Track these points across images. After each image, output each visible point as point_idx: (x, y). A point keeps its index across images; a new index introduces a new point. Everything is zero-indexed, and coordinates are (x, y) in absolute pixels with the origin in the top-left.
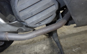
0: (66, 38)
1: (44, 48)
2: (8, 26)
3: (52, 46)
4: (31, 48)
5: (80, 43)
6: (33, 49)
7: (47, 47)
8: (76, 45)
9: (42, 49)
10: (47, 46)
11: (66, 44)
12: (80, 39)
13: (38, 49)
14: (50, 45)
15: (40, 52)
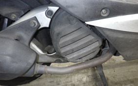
0: (116, 69)
1: (85, 79)
2: (46, 56)
3: (95, 78)
4: (68, 77)
5: (135, 77)
6: (69, 79)
7: (88, 78)
8: (128, 80)
9: (81, 81)
10: (88, 76)
11: (114, 77)
12: (135, 72)
13: (76, 80)
14: (93, 76)
15: (78, 85)
